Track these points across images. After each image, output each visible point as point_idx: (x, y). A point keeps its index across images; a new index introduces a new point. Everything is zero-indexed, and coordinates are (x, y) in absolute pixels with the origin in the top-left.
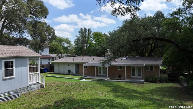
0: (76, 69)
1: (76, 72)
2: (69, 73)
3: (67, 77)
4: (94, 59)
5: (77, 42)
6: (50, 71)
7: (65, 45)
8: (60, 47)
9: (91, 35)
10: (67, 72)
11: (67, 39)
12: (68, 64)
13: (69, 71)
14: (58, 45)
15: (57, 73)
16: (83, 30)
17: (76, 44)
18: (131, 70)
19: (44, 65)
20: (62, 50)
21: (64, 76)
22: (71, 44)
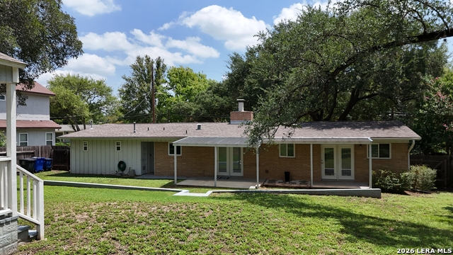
0: (143, 160)
1: (144, 168)
2: (122, 171)
3: (117, 183)
4: (199, 126)
5: (128, 92)
6: (54, 169)
7: (96, 99)
8: (81, 104)
9: (165, 77)
10: (114, 168)
11: (100, 83)
12: (118, 143)
13: (122, 165)
14: (75, 97)
15: (78, 172)
16: (144, 63)
17: (124, 98)
18: (320, 157)
19: (34, 148)
20: (87, 113)
21: (105, 182)
22: (112, 96)
